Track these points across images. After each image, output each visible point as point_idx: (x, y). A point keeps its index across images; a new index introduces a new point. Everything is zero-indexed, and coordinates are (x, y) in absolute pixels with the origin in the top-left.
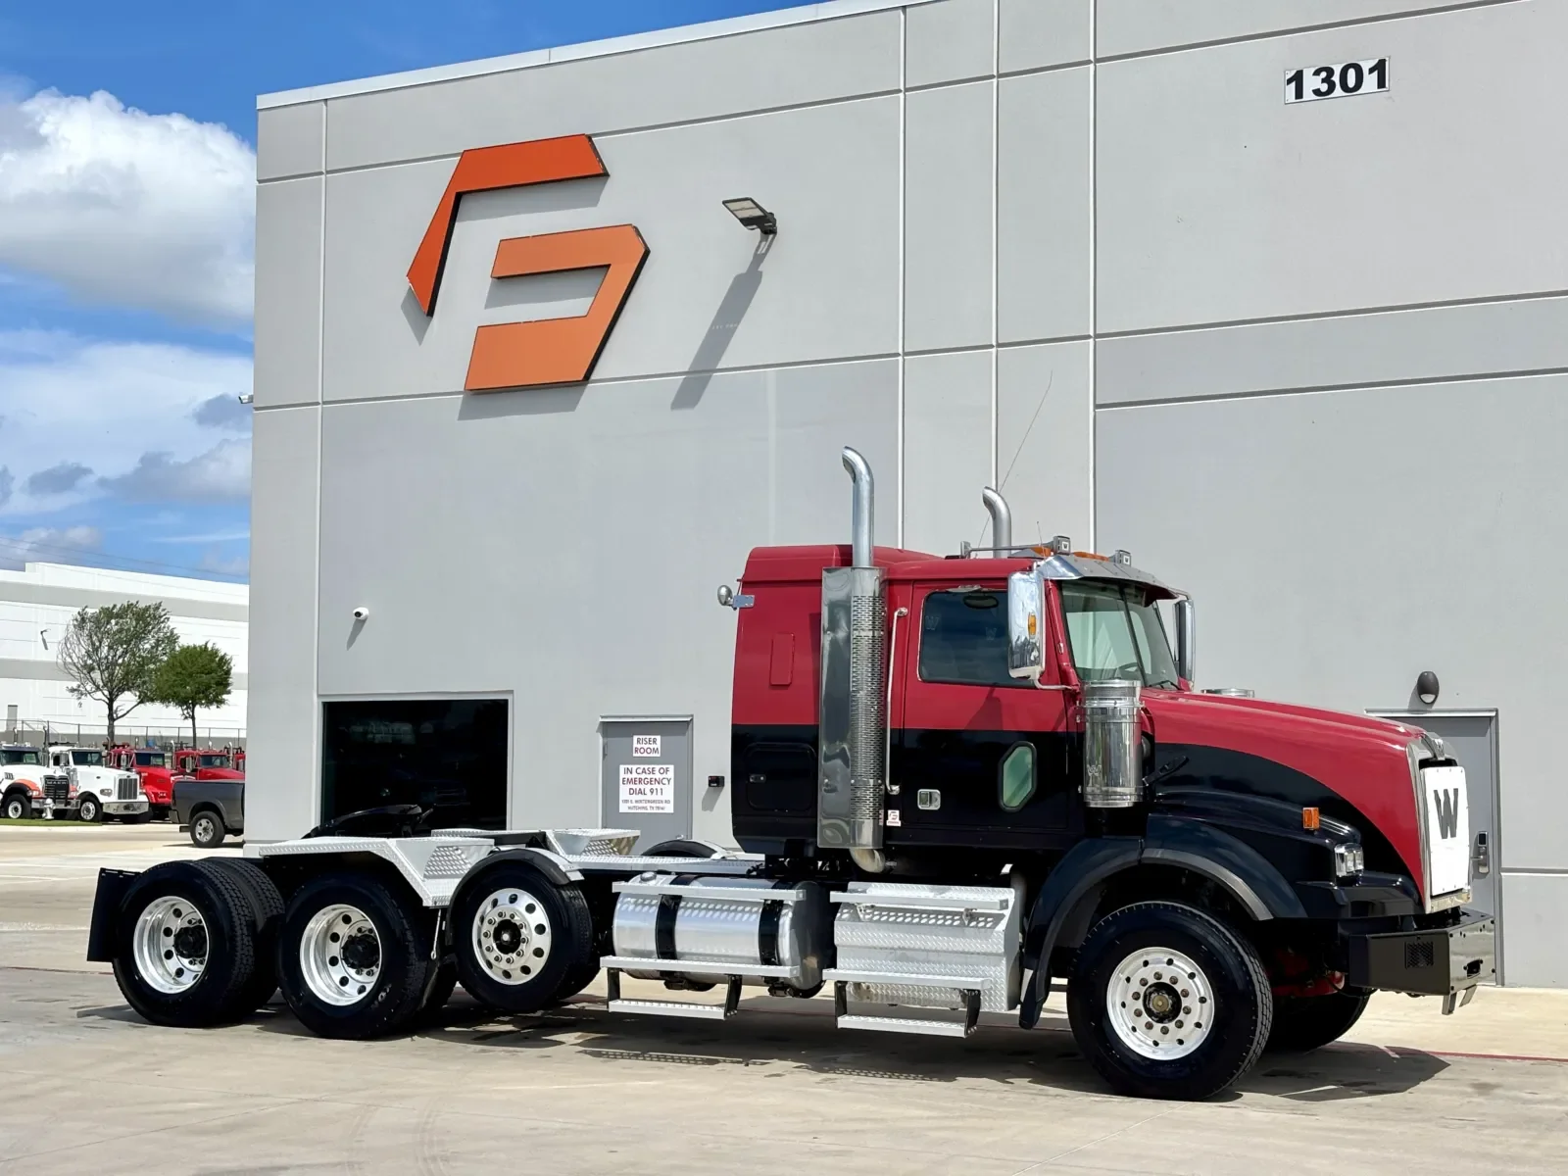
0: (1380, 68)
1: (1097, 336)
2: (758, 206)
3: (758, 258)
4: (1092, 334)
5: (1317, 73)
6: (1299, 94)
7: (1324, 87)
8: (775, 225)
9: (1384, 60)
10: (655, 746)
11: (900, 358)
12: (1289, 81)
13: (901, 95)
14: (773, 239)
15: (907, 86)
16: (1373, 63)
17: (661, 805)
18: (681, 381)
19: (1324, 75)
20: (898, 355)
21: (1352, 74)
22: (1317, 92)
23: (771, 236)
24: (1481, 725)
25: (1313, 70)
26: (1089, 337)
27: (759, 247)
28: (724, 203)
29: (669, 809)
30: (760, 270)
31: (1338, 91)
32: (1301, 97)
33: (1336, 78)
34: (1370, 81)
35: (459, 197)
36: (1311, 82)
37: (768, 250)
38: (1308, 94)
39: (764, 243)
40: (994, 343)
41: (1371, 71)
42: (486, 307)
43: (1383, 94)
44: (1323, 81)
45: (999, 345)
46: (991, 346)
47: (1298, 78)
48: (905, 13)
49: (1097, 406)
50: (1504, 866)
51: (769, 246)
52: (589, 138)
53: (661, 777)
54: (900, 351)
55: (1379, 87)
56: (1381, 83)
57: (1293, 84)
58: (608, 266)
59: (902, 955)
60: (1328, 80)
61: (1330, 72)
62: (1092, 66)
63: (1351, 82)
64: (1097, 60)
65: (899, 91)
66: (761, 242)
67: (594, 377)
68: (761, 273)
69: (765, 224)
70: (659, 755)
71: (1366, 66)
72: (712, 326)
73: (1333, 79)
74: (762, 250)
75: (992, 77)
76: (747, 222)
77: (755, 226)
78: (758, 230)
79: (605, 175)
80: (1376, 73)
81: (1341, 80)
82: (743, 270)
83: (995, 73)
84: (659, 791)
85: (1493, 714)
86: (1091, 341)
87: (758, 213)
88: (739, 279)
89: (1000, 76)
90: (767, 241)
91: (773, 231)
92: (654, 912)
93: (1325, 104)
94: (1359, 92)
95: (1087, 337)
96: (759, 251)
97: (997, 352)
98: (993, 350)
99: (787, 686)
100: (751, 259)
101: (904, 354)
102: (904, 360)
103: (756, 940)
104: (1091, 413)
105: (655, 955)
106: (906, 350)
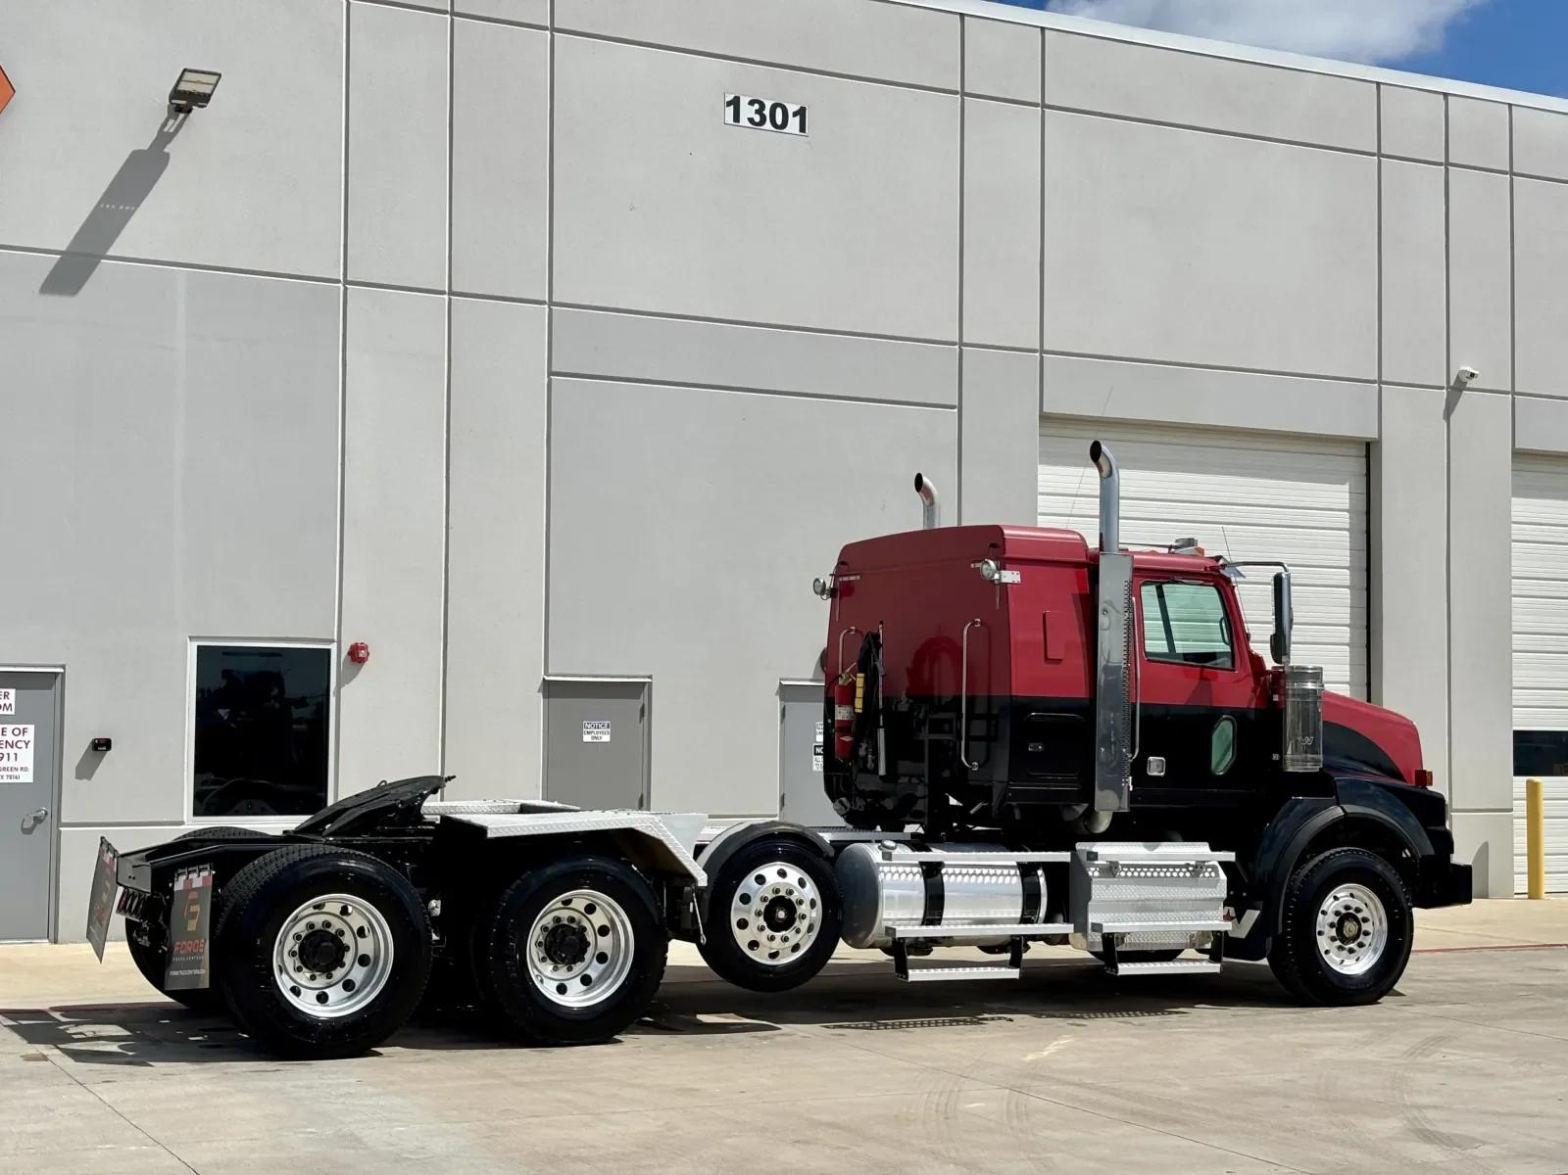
0: (801, 113)
1: (552, 303)
3: (164, 138)
4: (547, 300)
5: (752, 103)
6: (737, 118)
7: (757, 118)
9: (804, 108)
10: (8, 702)
11: (341, 286)
12: (729, 104)
14: (186, 117)
16: (796, 108)
17: (15, 773)
18: (55, 262)
19: (757, 106)
21: (779, 111)
22: (751, 120)
23: (182, 116)
25: (748, 99)
26: (547, 303)
27: (164, 125)
28: (187, 70)
29: (27, 777)
30: (166, 150)
31: (768, 125)
32: (738, 121)
33: (767, 112)
34: (794, 123)
36: (748, 111)
37: (177, 131)
38: (744, 121)
39: (171, 122)
40: (449, 290)
41: (795, 114)
43: (804, 138)
44: (757, 112)
45: (454, 293)
46: (445, 293)
47: (735, 103)
49: (551, 373)
51: (180, 126)
53: (16, 739)
55: (800, 131)
56: (802, 129)
57: (732, 107)
60: (759, 112)
61: (762, 106)
62: (549, 33)
63: (779, 120)
64: (554, 29)
66: (167, 120)
68: (168, 155)
70: (13, 713)
71: (792, 108)
72: (100, 203)
73: (764, 112)
74: (170, 128)
75: (446, 12)
80: (798, 118)
82: (145, 145)
83: (449, 9)
84: (12, 757)
86: (547, 308)
88: (136, 155)
89: (454, 14)
90: (176, 120)
91: (190, 112)
92: (919, 880)
93: (756, 132)
94: (784, 131)
95: (543, 303)
96: (166, 130)
97: (450, 299)
98: (446, 297)
99: (1061, 660)
100: (155, 135)
101: (346, 282)
102: (346, 289)
103: (1020, 901)
104: (546, 379)
105: (920, 922)
106: (349, 278)
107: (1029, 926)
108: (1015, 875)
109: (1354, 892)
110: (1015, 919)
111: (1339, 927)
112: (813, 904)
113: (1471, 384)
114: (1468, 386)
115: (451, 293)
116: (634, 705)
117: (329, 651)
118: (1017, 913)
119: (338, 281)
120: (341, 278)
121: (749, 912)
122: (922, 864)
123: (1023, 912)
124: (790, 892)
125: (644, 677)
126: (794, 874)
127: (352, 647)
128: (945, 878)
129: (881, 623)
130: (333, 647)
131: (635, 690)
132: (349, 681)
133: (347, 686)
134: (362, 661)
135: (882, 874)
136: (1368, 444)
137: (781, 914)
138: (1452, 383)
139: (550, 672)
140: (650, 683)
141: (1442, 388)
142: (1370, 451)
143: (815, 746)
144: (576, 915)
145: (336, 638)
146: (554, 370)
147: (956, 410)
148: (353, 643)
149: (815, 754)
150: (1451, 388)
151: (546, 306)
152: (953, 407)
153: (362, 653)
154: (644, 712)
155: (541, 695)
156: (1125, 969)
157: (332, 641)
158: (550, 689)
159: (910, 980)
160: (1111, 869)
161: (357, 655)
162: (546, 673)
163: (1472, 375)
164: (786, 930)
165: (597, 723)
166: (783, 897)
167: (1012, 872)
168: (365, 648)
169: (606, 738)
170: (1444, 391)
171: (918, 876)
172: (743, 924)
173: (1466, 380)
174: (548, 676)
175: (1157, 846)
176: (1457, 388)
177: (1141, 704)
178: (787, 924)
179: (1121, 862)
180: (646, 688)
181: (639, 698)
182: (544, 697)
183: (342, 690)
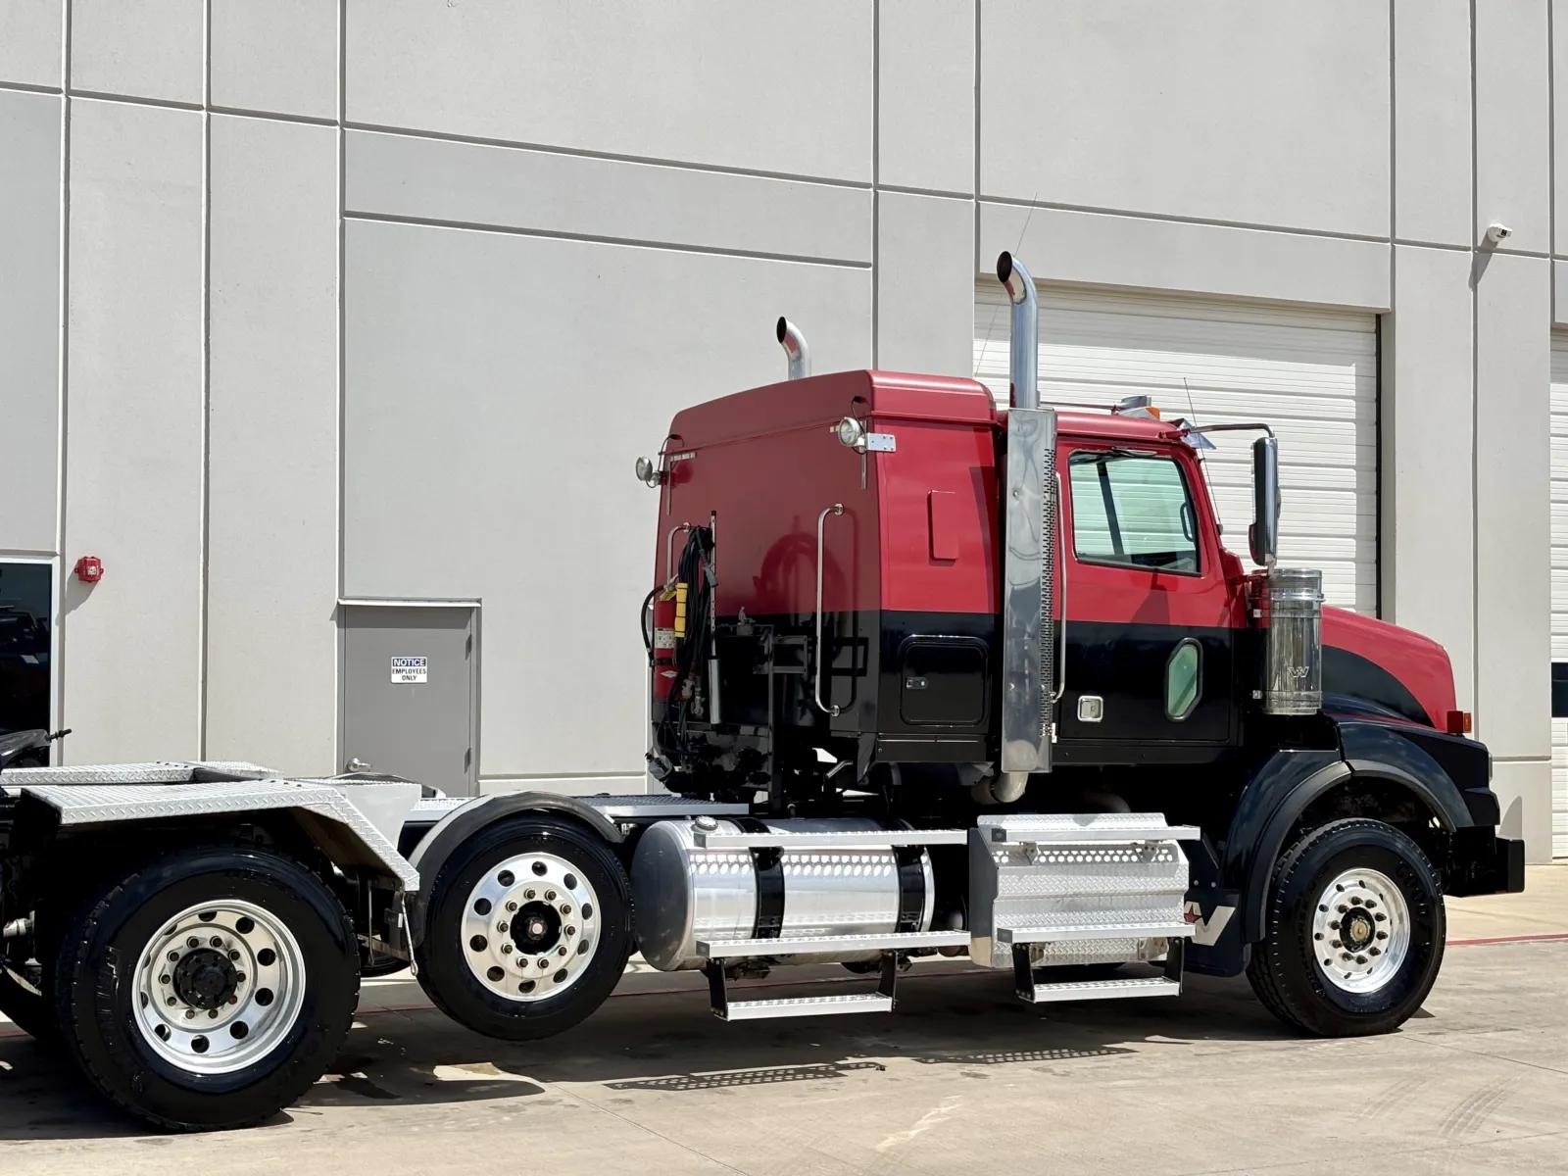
1: (345, 124)
4: (338, 120)
11: (62, 97)
45: (214, 109)
49: (344, 213)
59: (1071, 904)
86: (340, 130)
92: (749, 872)
95: (334, 123)
97: (209, 116)
98: (204, 113)
99: (953, 560)
101: (69, 92)
102: (69, 102)
103: (894, 899)
104: (338, 221)
105: (750, 933)
106: (72, 88)
107: (908, 935)
108: (889, 863)
109: (1365, 879)
110: (888, 924)
111: (1344, 927)
112: (586, 912)
113: (1503, 244)
114: (1499, 246)
115: (210, 108)
116: (458, 636)
117: (49, 567)
118: (892, 917)
119: (59, 91)
120: (63, 88)
121: (488, 924)
122: (753, 850)
123: (899, 918)
124: (551, 896)
125: (471, 601)
126: (558, 868)
127: (80, 561)
128: (786, 870)
129: (714, 513)
130: (55, 563)
131: (461, 617)
132: (75, 607)
133: (73, 612)
134: (92, 580)
135: (694, 867)
136: (1378, 317)
137: (537, 928)
138: (1479, 244)
139: (346, 594)
140: (479, 609)
141: (1467, 249)
142: (1381, 323)
144: (223, 936)
145: (58, 550)
146: (348, 209)
147: (871, 269)
148: (82, 556)
150: (1479, 249)
151: (338, 128)
152: (866, 265)
153: (92, 570)
154: (472, 645)
155: (335, 623)
156: (1044, 993)
157: (53, 554)
158: (347, 616)
159: (730, 1018)
160: (1026, 854)
161: (87, 573)
162: (342, 596)
163: (1504, 233)
164: (545, 950)
165: (409, 659)
166: (540, 903)
167: (885, 859)
168: (96, 562)
169: (422, 678)
170: (1471, 252)
171: (747, 867)
172: (479, 944)
173: (1496, 239)
174: (345, 599)
175: (1092, 820)
176: (1485, 249)
177: (1067, 622)
178: (548, 941)
179: (1038, 843)
180: (474, 615)
181: (464, 627)
182: (338, 627)
183: (67, 617)
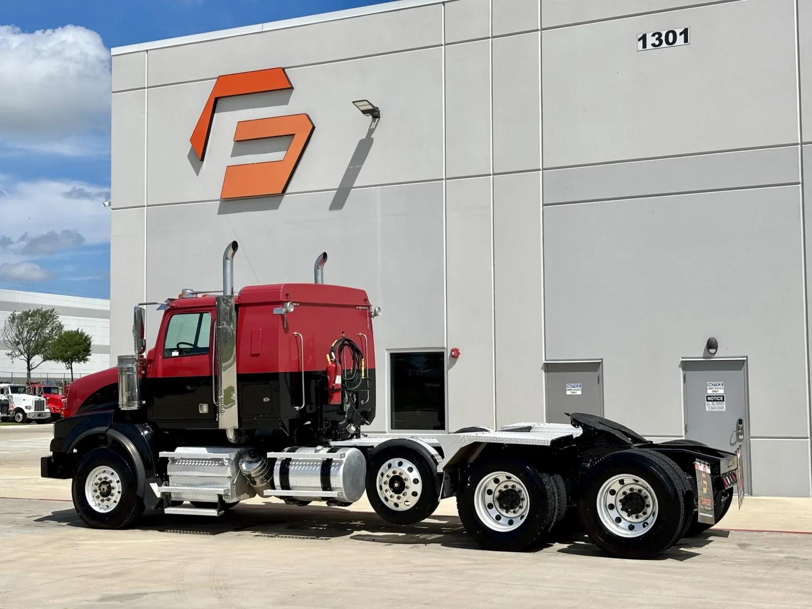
0: (685, 32)
1: (543, 169)
2: (370, 104)
3: (371, 131)
4: (541, 168)
5: (653, 35)
6: (644, 46)
7: (657, 43)
8: (379, 113)
9: (687, 29)
11: (444, 181)
12: (639, 40)
13: (443, 47)
14: (379, 120)
15: (446, 43)
16: (682, 30)
18: (335, 193)
19: (657, 36)
20: (442, 179)
21: (671, 36)
22: (654, 45)
23: (377, 119)
24: (739, 365)
25: (651, 34)
26: (539, 170)
27: (371, 125)
28: (353, 102)
31: (664, 45)
32: (646, 47)
33: (663, 38)
34: (680, 39)
35: (216, 99)
36: (651, 40)
37: (376, 127)
38: (649, 46)
39: (373, 123)
40: (491, 173)
41: (681, 34)
42: (232, 156)
43: (687, 46)
44: (657, 39)
45: (494, 174)
46: (490, 175)
47: (644, 38)
48: (444, 6)
49: (544, 205)
50: (751, 435)
51: (377, 124)
52: (283, 69)
54: (444, 178)
55: (685, 42)
56: (686, 40)
57: (642, 41)
58: (294, 135)
60: (659, 39)
61: (660, 35)
62: (539, 32)
63: (671, 40)
64: (542, 29)
65: (442, 45)
66: (372, 123)
67: (287, 191)
68: (373, 139)
69: (374, 113)
71: (678, 32)
72: (349, 166)
73: (661, 38)
74: (373, 127)
75: (489, 38)
76: (364, 112)
77: (369, 114)
78: (371, 116)
79: (292, 88)
80: (683, 35)
81: (666, 39)
82: (364, 137)
83: (490, 36)
85: (745, 359)
86: (541, 172)
87: (370, 107)
88: (361, 142)
89: (493, 37)
90: (375, 121)
91: (379, 117)
93: (657, 51)
94: (675, 45)
96: (371, 127)
97: (493, 177)
98: (491, 177)
100: (368, 131)
101: (446, 179)
102: (446, 182)
104: (541, 208)
106: (447, 177)
116: (593, 375)
117: (443, 352)
125: (599, 360)
127: (452, 350)
130: (445, 351)
131: (595, 367)
132: (452, 367)
133: (451, 369)
134: (456, 357)
139: (547, 359)
140: (602, 363)
143: (707, 397)
145: (445, 346)
146: (545, 203)
147: (800, 185)
148: (453, 348)
149: (707, 401)
152: (797, 184)
154: (600, 380)
155: (543, 371)
157: (444, 348)
158: (549, 368)
161: (456, 354)
162: (545, 360)
165: (574, 385)
168: (457, 350)
169: (579, 393)
174: (547, 361)
180: (601, 366)
181: (597, 371)
182: (545, 372)
183: (449, 371)
